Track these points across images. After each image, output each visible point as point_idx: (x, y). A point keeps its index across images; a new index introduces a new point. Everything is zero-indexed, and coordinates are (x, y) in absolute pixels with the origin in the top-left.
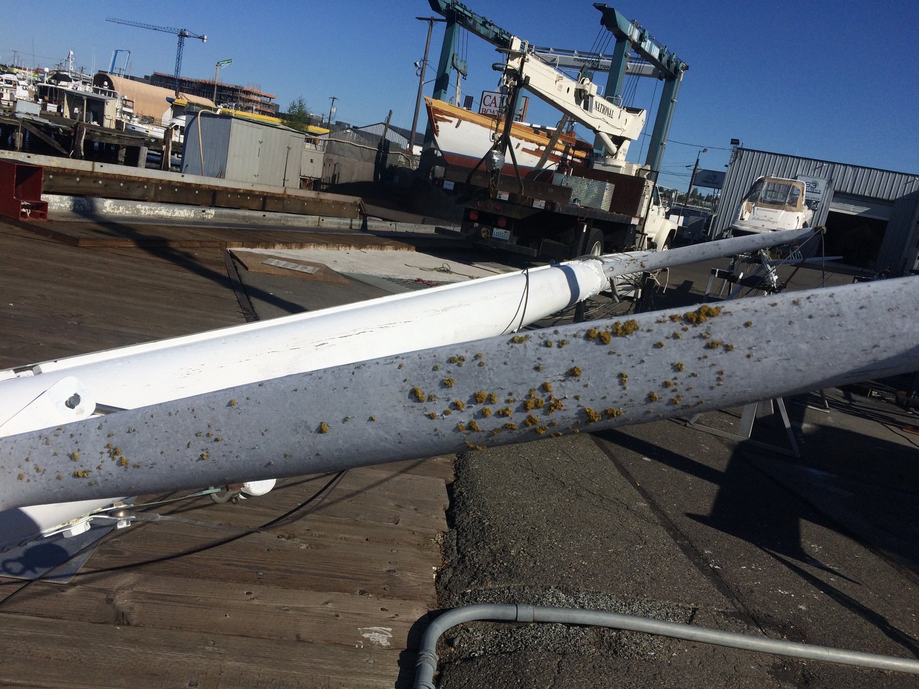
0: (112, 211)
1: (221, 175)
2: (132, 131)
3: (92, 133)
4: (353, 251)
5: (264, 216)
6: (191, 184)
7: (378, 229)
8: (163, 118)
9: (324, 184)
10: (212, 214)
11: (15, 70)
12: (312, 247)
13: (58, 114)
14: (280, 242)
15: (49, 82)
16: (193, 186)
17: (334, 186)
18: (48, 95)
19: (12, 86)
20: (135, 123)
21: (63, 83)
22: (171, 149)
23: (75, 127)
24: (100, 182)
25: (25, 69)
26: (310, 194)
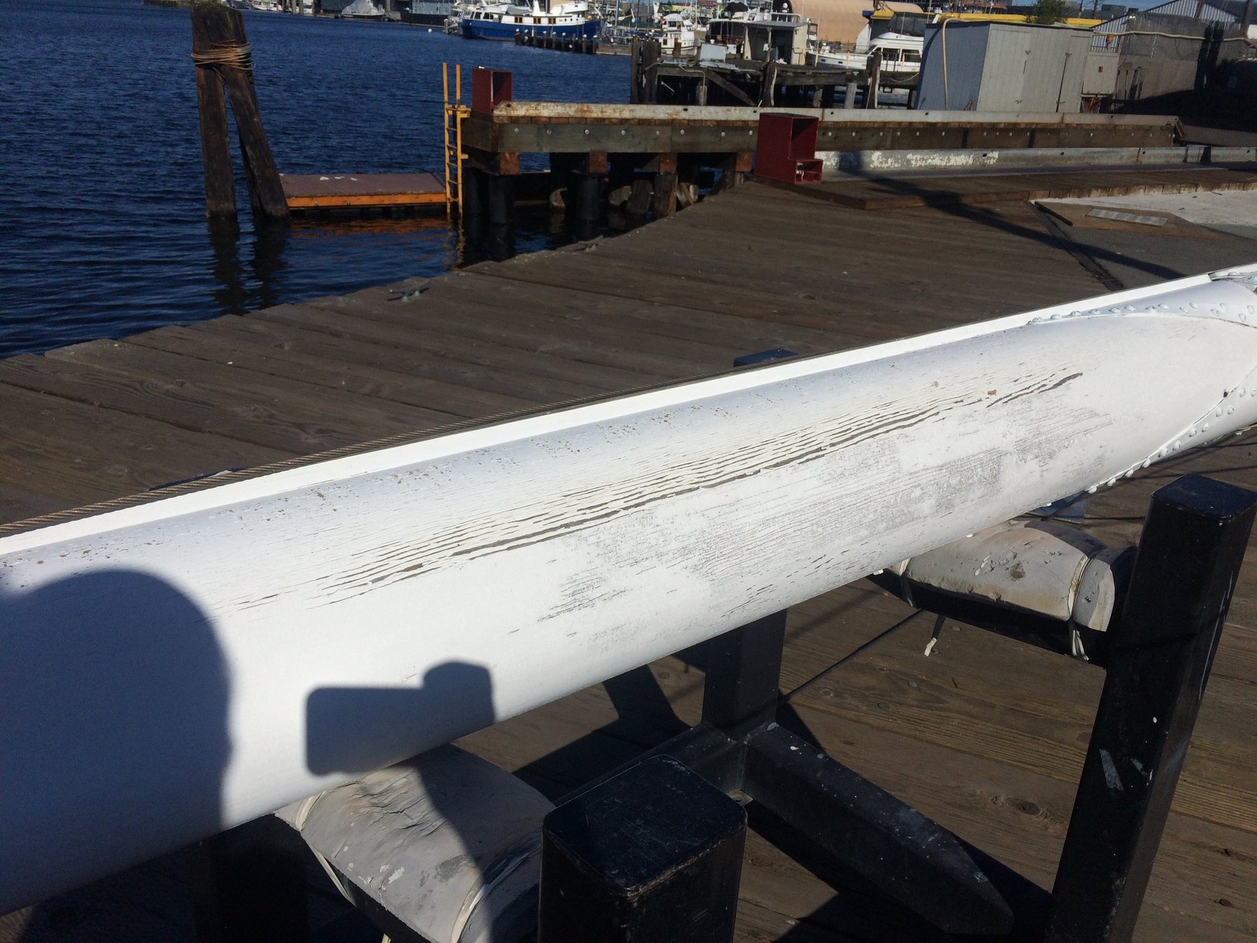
0: (879, 166)
1: (971, 105)
2: (823, 65)
3: (784, 74)
4: (1201, 193)
5: (1062, 154)
6: (936, 123)
7: (1227, 160)
8: (858, 42)
9: (1116, 101)
10: (994, 159)
11: (675, 8)
12: (1142, 191)
13: (738, 56)
14: (1097, 188)
15: (723, 16)
16: (940, 125)
17: (1132, 103)
18: (721, 33)
19: (675, 28)
20: (826, 52)
21: (738, 14)
22: (878, 81)
23: (764, 70)
24: (830, 134)
25: (689, 5)
26: (1098, 119)
